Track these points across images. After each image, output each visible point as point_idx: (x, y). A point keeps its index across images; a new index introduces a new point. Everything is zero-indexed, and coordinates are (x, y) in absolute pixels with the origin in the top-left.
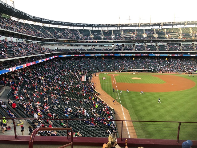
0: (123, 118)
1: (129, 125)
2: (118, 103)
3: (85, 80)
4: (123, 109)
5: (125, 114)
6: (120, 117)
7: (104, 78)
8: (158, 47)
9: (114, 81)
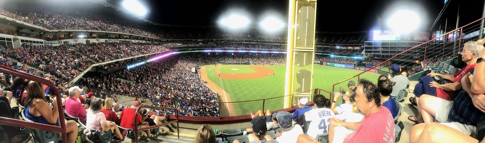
0: (225, 101)
1: (230, 106)
2: (221, 89)
3: (195, 71)
4: (225, 93)
5: (226, 97)
6: (223, 100)
7: (210, 70)
8: (251, 45)
9: (218, 72)
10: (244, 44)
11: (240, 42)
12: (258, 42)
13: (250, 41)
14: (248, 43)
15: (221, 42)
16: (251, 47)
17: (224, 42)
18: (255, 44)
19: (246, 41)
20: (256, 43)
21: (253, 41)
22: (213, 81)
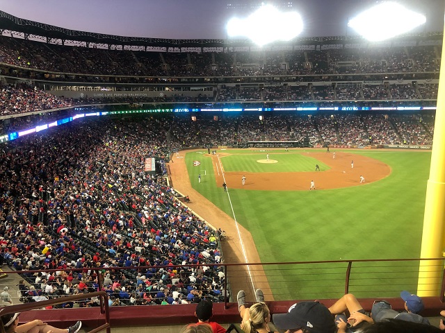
3: (154, 169)
4: (240, 230)
5: (244, 241)
7: (197, 163)
8: (314, 91)
9: (220, 169)
10: (293, 88)
11: (282, 84)
12: (335, 79)
13: (312, 79)
14: (306, 84)
15: (228, 85)
16: (315, 95)
17: (234, 85)
18: (325, 87)
19: (297, 79)
20: (329, 83)
21: (320, 79)
22: (206, 196)
